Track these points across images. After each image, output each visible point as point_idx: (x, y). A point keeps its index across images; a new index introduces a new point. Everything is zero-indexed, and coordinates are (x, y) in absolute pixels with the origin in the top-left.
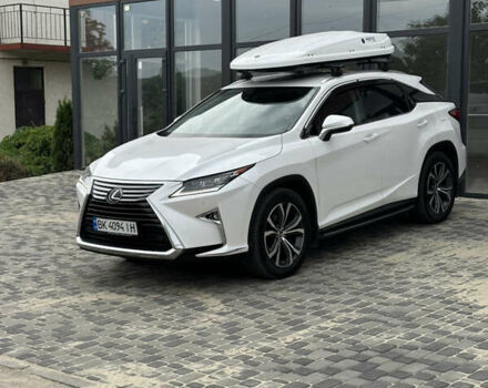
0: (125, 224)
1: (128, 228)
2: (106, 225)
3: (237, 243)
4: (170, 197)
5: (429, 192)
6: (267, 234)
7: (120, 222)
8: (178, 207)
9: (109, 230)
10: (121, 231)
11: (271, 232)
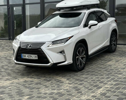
0: (33, 56)
1: (34, 57)
2: (26, 56)
3: (69, 61)
4: (48, 47)
5: (112, 44)
6: (77, 57)
7: (31, 55)
8: (51, 50)
9: (27, 58)
10: (31, 58)
11: (78, 57)
